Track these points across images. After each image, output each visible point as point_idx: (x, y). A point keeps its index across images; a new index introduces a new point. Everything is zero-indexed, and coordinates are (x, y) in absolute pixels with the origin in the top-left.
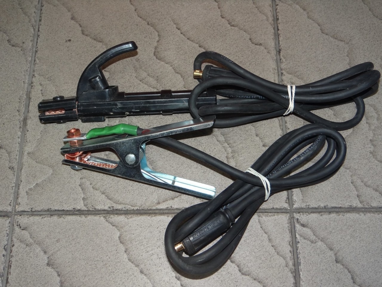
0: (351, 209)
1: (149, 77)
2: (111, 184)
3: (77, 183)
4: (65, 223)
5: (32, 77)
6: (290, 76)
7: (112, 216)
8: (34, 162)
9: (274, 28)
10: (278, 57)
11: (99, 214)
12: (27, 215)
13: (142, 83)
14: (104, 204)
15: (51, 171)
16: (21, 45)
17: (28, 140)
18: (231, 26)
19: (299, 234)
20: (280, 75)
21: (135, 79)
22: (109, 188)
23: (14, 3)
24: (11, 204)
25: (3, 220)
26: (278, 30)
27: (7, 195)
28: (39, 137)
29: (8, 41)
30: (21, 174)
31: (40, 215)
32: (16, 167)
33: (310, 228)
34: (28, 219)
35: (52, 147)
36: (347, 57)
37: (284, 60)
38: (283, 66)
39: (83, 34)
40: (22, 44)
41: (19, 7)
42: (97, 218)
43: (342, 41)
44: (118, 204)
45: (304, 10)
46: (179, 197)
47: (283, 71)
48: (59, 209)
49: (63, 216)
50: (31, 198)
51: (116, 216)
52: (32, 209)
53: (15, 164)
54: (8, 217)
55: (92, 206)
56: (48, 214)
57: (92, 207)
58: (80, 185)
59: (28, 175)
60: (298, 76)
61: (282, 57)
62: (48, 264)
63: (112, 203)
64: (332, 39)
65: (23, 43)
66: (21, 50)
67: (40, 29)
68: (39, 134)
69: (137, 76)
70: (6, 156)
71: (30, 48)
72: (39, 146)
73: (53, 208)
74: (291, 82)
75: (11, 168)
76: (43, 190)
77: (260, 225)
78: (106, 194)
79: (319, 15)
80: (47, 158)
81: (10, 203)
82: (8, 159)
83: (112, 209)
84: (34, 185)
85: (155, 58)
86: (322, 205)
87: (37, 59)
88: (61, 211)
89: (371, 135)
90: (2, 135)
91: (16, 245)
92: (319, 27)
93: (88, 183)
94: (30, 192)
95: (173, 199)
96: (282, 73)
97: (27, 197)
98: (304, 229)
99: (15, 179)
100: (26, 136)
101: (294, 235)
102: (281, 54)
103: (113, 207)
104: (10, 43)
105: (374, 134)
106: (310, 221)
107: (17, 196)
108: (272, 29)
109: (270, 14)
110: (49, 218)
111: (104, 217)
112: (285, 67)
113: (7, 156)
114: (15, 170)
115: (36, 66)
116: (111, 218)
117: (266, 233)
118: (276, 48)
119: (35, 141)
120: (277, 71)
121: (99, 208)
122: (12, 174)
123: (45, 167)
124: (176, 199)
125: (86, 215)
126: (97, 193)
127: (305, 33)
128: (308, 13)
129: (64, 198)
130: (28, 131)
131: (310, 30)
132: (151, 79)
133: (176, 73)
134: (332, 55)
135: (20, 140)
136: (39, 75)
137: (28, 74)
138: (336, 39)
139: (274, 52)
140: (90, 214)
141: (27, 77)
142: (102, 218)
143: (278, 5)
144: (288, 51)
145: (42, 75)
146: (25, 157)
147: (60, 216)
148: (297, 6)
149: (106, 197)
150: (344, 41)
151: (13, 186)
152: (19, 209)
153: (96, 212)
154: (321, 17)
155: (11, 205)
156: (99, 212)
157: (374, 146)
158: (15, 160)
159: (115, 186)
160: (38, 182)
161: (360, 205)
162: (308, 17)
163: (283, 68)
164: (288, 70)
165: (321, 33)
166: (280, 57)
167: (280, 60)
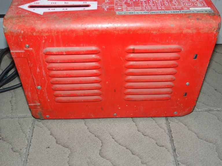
9: (170, 137)
10: (175, 153)
16: (19, 151)
18: (144, 136)
23: (18, 126)
26: (172, 137)
36: (216, 153)
37: (178, 155)
38: (178, 159)
39: (57, 143)
41: (20, 128)
43: (211, 143)
45: (186, 125)
47: (179, 163)
61: (177, 154)
64: (205, 142)
65: (21, 150)
66: (19, 154)
67: (32, 141)
71: (25, 152)
79: (195, 128)
85: (100, 156)
87: (28, 159)
92: (196, 135)
96: (178, 164)
102: (176, 152)
104: (12, 150)
108: (169, 137)
109: (166, 128)
112: (180, 159)
115: (28, 164)
118: (172, 148)
120: (175, 163)
127: (188, 138)
128: (188, 127)
131: (191, 137)
134: (207, 151)
138: (207, 141)
139: (171, 151)
143: (170, 123)
144: (180, 150)
148: (181, 124)
150: (212, 143)
154: (196, 129)
162: (189, 129)
163: (179, 160)
164: (182, 161)
165: (197, 138)
166: (176, 154)
167: (176, 155)
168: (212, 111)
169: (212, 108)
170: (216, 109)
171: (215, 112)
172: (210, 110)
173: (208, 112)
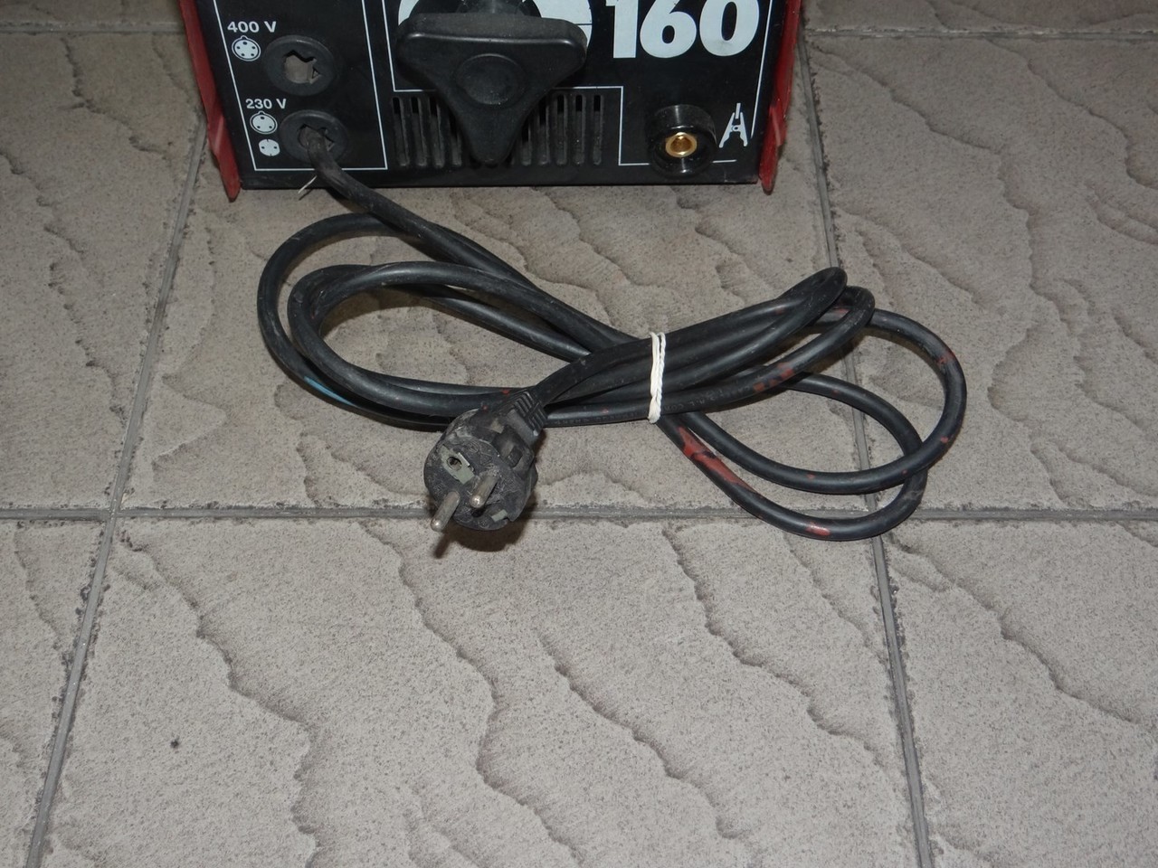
0: (1036, 514)
1: (488, 216)
2: (382, 448)
3: (291, 445)
4: (254, 536)
5: (188, 215)
6: (855, 218)
7: (383, 521)
8: (179, 397)
9: (808, 121)
10: (822, 179)
11: (347, 518)
12: (152, 517)
13: (472, 229)
14: (363, 493)
15: (223, 416)
16: (164, 148)
17: (167, 348)
19: (896, 570)
20: (829, 216)
21: (454, 220)
22: (378, 456)
23: (153, 64)
24: (109, 491)
25: (84, 528)
26: (819, 123)
27: (100, 469)
28: (196, 342)
29: (130, 139)
30: (142, 422)
31: (187, 518)
32: (129, 408)
33: (927, 556)
34: (153, 526)
35: (228, 364)
36: (999, 181)
37: (837, 185)
38: (835, 197)
40: (167, 146)
42: (342, 524)
43: (982, 147)
44: (400, 493)
45: (884, 84)
46: (566, 480)
47: (836, 209)
48: (240, 504)
49: (250, 520)
50: (164, 477)
51: (395, 521)
52: (165, 502)
53: (127, 402)
54: (100, 522)
55: (330, 498)
56: (209, 517)
57: (328, 500)
58: (298, 450)
59: (160, 426)
60: (876, 218)
61: (831, 180)
62: (200, 634)
63: (384, 490)
64: (958, 144)
65: (170, 144)
66: (164, 158)
68: (197, 335)
69: (458, 214)
70: (105, 383)
71: (186, 153)
72: (195, 360)
73: (223, 502)
74: (856, 231)
75: (117, 410)
76: (200, 460)
77: (788, 547)
78: (369, 471)
79: (922, 96)
80: (215, 387)
81: (108, 488)
82: (111, 388)
83: (382, 506)
84: (176, 447)
86: (957, 503)
87: (201, 178)
88: (245, 508)
89: (1075, 348)
90: (97, 338)
91: (115, 587)
92: (924, 120)
93: (320, 445)
94: (162, 464)
95: (549, 484)
96: (833, 214)
97: (153, 474)
98: (910, 556)
99: (125, 435)
100: (161, 339)
101: (884, 572)
102: (830, 172)
103: (385, 501)
104: (135, 144)
105: (1084, 346)
106: (925, 538)
107: (127, 471)
108: (804, 120)
110: (212, 525)
111: (361, 523)
112: (841, 199)
113: (109, 384)
114: (125, 414)
115: (200, 191)
116: (381, 525)
117: (805, 565)
118: (815, 160)
119: (186, 350)
120: (820, 208)
121: (349, 504)
122: (120, 425)
123: (208, 407)
124: (557, 483)
125: (311, 520)
126: (346, 468)
127: (888, 130)
128: (893, 91)
129: (255, 480)
130: (168, 328)
131: (901, 125)
132: (495, 221)
133: (560, 209)
134: (961, 175)
135: (144, 348)
136: (206, 210)
137: (178, 208)
138: (967, 143)
139: (810, 169)
140: (324, 517)
141: (174, 214)
142: (355, 525)
143: (815, 74)
144: (847, 167)
145: (215, 211)
146: (157, 385)
147: (239, 520)
148: (866, 78)
149: (368, 478)
150: (989, 148)
151: (119, 451)
152: (129, 503)
153: (339, 513)
154: (925, 99)
155: (109, 494)
156: (348, 514)
157: (1087, 370)
158: (127, 392)
159: (394, 452)
160: (186, 442)
161: (1060, 505)
162: (895, 99)
163: (836, 201)
164: (848, 205)
165: (928, 130)
166: (826, 179)
167: (828, 184)
168: (1007, 37)
169: (1008, 28)
170: (1027, 32)
171: (1020, 40)
172: (999, 35)
173: (991, 41)
